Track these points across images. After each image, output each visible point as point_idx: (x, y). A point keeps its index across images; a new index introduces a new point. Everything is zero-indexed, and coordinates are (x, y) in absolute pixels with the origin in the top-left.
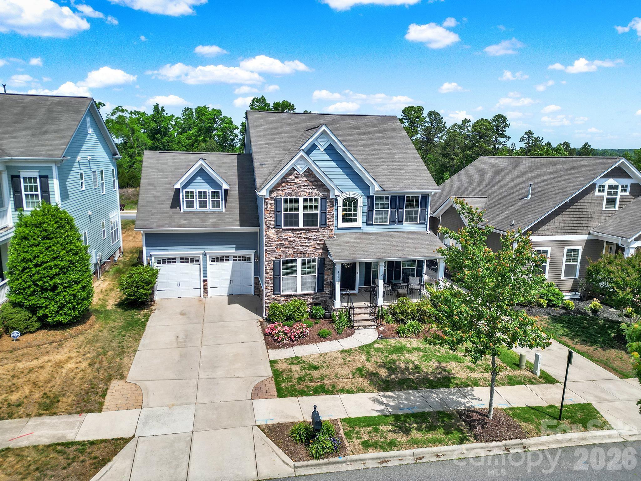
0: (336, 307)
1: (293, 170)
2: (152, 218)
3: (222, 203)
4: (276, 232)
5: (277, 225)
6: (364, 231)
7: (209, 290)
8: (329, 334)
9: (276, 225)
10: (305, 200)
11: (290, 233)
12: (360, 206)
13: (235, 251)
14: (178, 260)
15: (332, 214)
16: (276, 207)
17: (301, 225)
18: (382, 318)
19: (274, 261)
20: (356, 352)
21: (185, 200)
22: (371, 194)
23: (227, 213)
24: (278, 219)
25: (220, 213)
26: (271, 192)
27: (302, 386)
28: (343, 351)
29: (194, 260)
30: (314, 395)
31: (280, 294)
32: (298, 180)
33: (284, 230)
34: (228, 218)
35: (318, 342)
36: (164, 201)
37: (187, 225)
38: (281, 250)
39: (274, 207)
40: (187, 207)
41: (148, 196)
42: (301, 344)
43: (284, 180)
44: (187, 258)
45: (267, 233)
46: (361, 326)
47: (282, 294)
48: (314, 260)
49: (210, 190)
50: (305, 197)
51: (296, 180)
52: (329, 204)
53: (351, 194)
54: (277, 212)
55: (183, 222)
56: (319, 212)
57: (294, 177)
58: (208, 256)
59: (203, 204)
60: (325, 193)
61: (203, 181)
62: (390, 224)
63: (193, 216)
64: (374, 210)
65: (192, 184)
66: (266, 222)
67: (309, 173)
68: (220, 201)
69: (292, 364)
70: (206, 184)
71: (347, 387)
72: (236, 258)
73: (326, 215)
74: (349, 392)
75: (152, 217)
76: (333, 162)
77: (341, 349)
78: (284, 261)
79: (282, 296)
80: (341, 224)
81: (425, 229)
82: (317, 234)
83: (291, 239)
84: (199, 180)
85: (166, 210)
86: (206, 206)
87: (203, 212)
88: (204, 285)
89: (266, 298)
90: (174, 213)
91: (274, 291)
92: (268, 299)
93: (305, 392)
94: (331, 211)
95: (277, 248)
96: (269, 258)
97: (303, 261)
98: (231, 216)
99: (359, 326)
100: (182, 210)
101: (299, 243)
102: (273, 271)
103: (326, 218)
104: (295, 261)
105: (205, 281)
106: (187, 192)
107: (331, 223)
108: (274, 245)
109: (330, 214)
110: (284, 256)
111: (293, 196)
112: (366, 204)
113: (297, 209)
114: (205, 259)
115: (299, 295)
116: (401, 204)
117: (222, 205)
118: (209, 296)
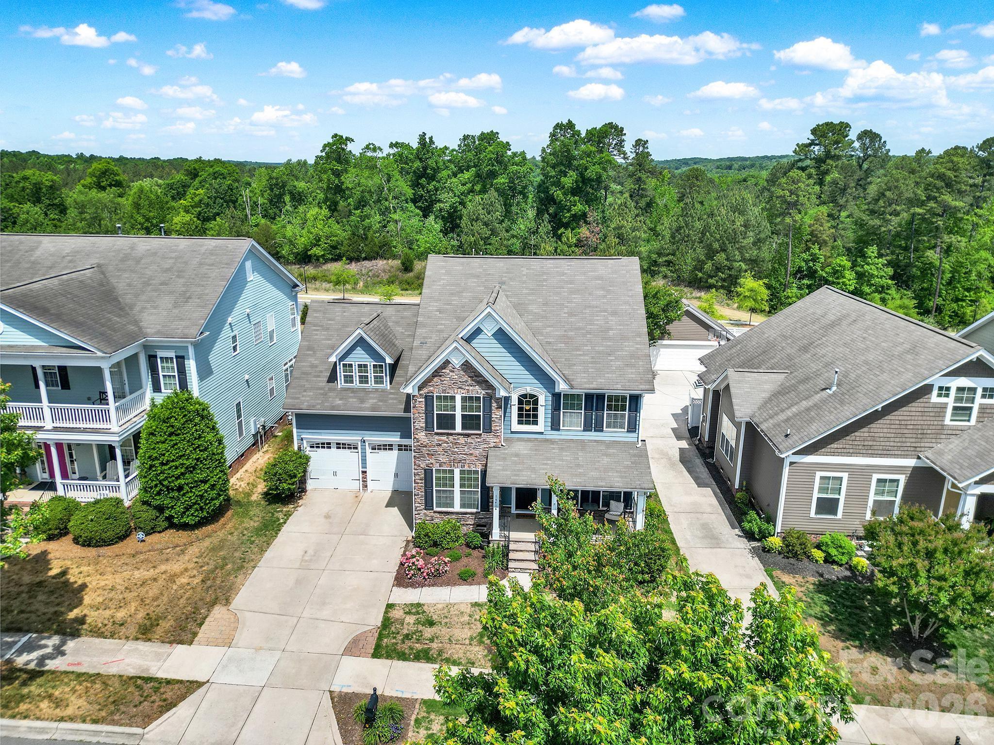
0: (493, 539)
1: (447, 363)
3: (387, 379)
4: (427, 436)
5: (428, 427)
6: (548, 437)
7: (369, 483)
8: (474, 575)
9: (426, 427)
10: (464, 399)
11: (444, 438)
12: (542, 405)
13: (399, 439)
14: (333, 446)
15: (499, 417)
16: (426, 405)
17: (458, 429)
19: (425, 470)
21: (342, 374)
22: (557, 391)
24: (429, 420)
25: (384, 390)
26: (420, 389)
27: (405, 647)
29: (352, 447)
30: (413, 661)
31: (433, 510)
32: (454, 374)
33: (437, 434)
34: (392, 399)
35: (455, 584)
36: (322, 371)
37: (342, 407)
38: (433, 457)
39: (423, 406)
40: (346, 382)
41: (304, 364)
42: (433, 586)
44: (343, 444)
45: (416, 436)
46: (518, 568)
47: (435, 509)
48: (475, 472)
49: (372, 364)
50: (464, 395)
51: (451, 374)
52: (494, 405)
53: (529, 390)
54: (429, 412)
55: (338, 402)
56: (481, 414)
57: (448, 371)
58: (367, 444)
59: (364, 379)
60: (489, 391)
61: (363, 352)
62: (584, 430)
63: (351, 395)
64: (562, 411)
65: (351, 356)
66: (414, 423)
67: (467, 367)
68: (384, 376)
69: (409, 613)
70: (367, 356)
71: (455, 657)
72: (400, 448)
73: (491, 418)
74: (455, 663)
75: (305, 393)
76: (504, 350)
78: (438, 471)
79: (435, 512)
80: (516, 427)
81: (636, 439)
82: (479, 440)
83: (446, 445)
84: (359, 351)
85: (321, 384)
86: (367, 382)
87: (364, 389)
88: (363, 477)
89: (416, 513)
90: (330, 390)
91: (426, 506)
92: (419, 514)
93: (404, 654)
94: (498, 414)
95: (428, 454)
96: (419, 466)
97: (462, 472)
98: (395, 396)
99: (515, 568)
100: (339, 386)
101: (456, 450)
102: (423, 481)
103: (490, 421)
104: (452, 472)
105: (364, 472)
106: (345, 365)
107: (498, 428)
108: (424, 450)
109: (496, 416)
110: (438, 465)
111: (448, 393)
112: (550, 403)
113: (454, 408)
114: (363, 447)
115: (457, 513)
116: (600, 406)
117: (386, 381)
118: (369, 491)
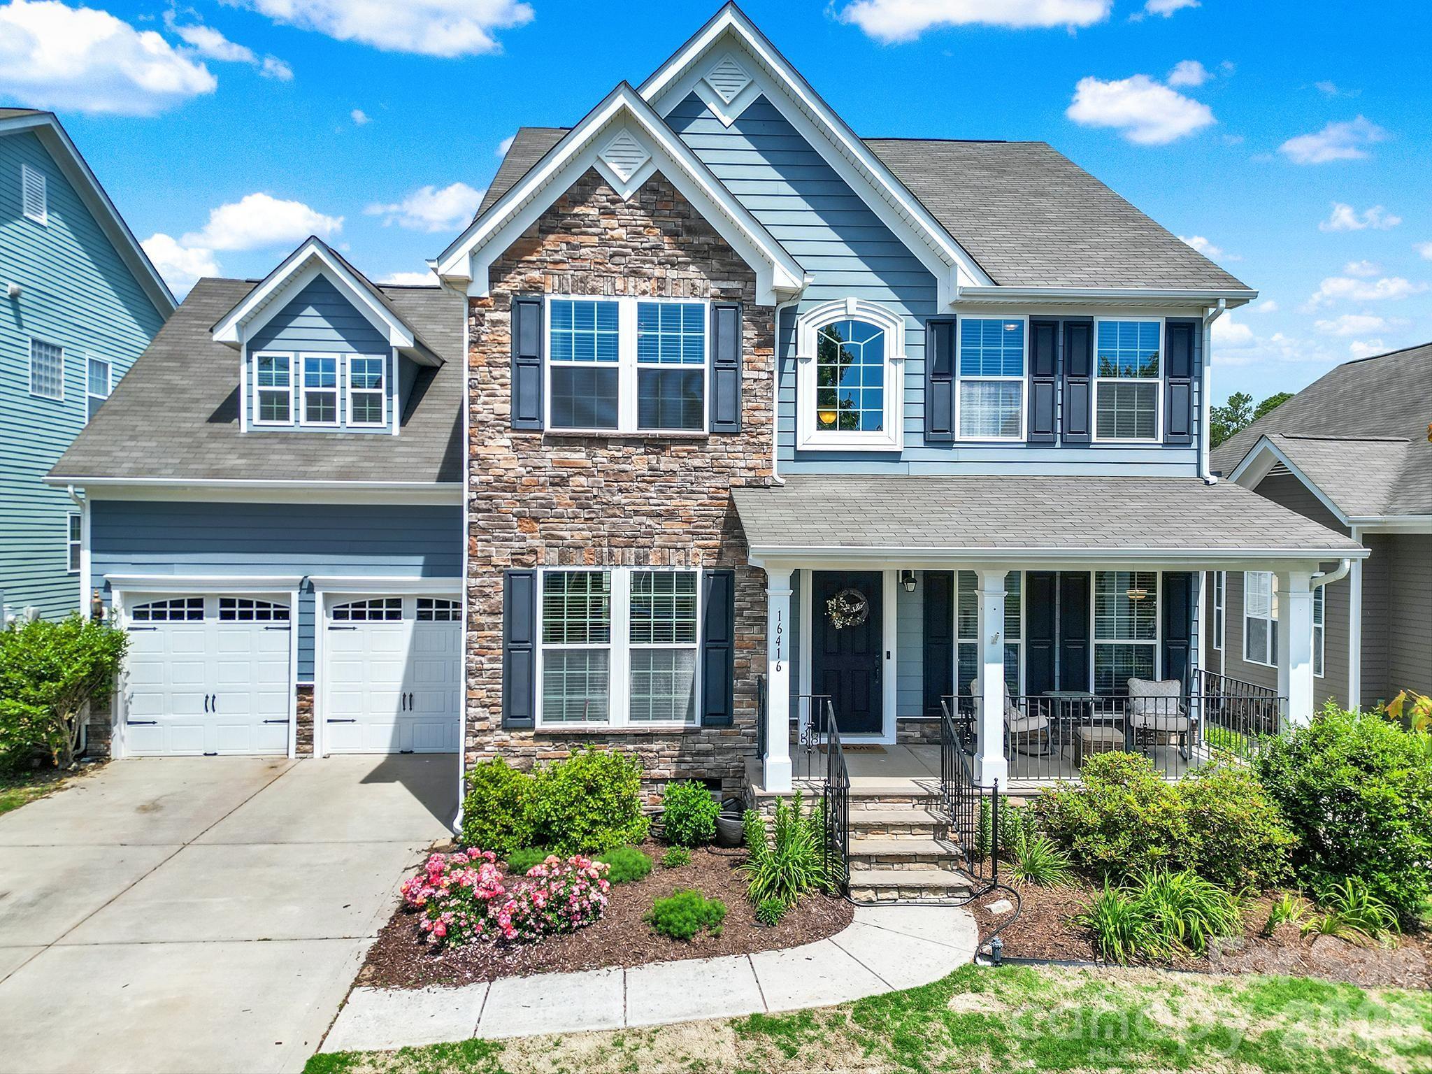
0: (771, 789)
1: (592, 180)
2: (123, 449)
3: (392, 406)
4: (515, 448)
5: (522, 418)
6: (915, 470)
7: (320, 729)
8: (711, 920)
9: (517, 416)
10: (646, 314)
11: (578, 456)
12: (895, 361)
13: (418, 578)
14: (210, 607)
15: (764, 376)
16: (517, 335)
17: (628, 421)
18: (1003, 854)
19: (509, 576)
20: (831, 1037)
21: (256, 388)
22: (943, 308)
23: (405, 439)
24: (528, 389)
25: (382, 438)
26: (496, 274)
28: (756, 1026)
29: (272, 609)
31: (532, 728)
32: (614, 223)
33: (553, 440)
34: (404, 454)
35: (639, 958)
36: (197, 401)
37: (243, 473)
38: (539, 527)
39: (507, 339)
40: (266, 414)
41: (147, 385)
42: (541, 968)
43: (550, 222)
44: (244, 603)
45: (480, 450)
46: (887, 888)
47: (540, 725)
48: (687, 580)
49: (349, 357)
50: (646, 299)
51: (604, 222)
52: (750, 333)
53: (853, 307)
54: (525, 361)
55: (233, 461)
56: (706, 366)
57: (595, 212)
58: (319, 596)
59: (321, 407)
60: (734, 285)
61: (323, 322)
62: (1031, 444)
63: (277, 446)
64: (959, 378)
65: (285, 333)
66: (473, 401)
67: (660, 195)
68: (384, 398)
70: (335, 335)
72: (428, 610)
73: (737, 379)
75: (128, 443)
76: (773, 173)
77: (745, 1012)
78: (554, 581)
79: (540, 736)
80: (813, 438)
81: (1191, 471)
82: (697, 462)
83: (583, 480)
84: (311, 319)
85: (189, 425)
86: (330, 416)
87: (321, 437)
88: (300, 709)
89: (471, 744)
91: (508, 713)
92: (479, 747)
94: (761, 365)
95: (520, 516)
96: (487, 561)
97: (639, 581)
98: (415, 450)
99: (876, 889)
100: (244, 429)
101: (618, 498)
102: (500, 619)
103: (737, 393)
104: (602, 581)
105: (305, 691)
106: (265, 362)
107: (761, 416)
108: (506, 501)
109: (754, 375)
110: (554, 555)
111: (594, 291)
112: (920, 352)
113: (610, 348)
114: (307, 607)
115: (620, 736)
116: (1078, 356)
117: (390, 411)
118: (318, 754)
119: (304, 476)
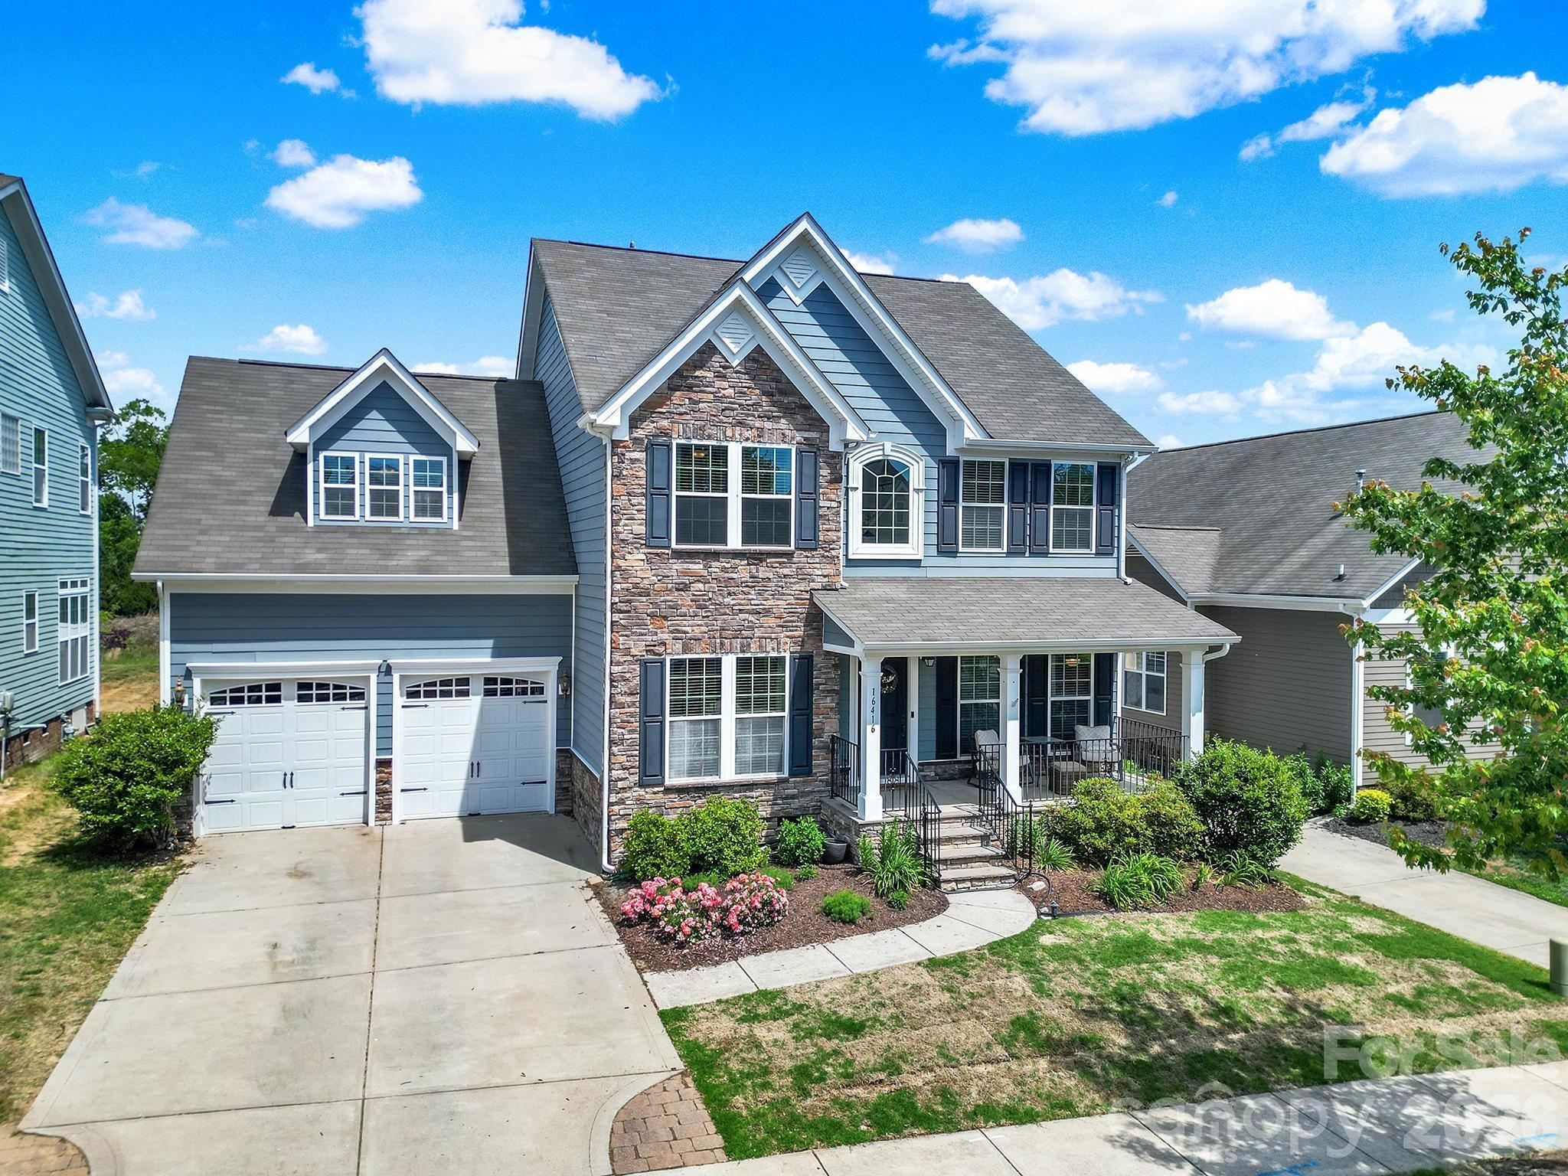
0: (868, 820)
1: (708, 351)
2: (199, 543)
3: (451, 503)
4: (649, 561)
5: (653, 539)
6: (932, 573)
7: (397, 799)
8: (862, 910)
9: (651, 535)
10: (748, 456)
11: (697, 567)
12: (917, 491)
13: (489, 660)
14: (288, 691)
15: (835, 505)
16: (651, 471)
17: (734, 539)
18: (1028, 853)
19: (644, 664)
20: (984, 964)
21: (323, 485)
22: (950, 452)
23: (465, 533)
24: (659, 514)
25: (443, 533)
26: (634, 422)
27: (814, 1104)
28: (933, 964)
29: (348, 691)
30: (881, 1137)
31: (662, 784)
32: (725, 384)
33: (679, 555)
34: (471, 549)
35: (828, 937)
36: (249, 493)
37: (327, 567)
38: (667, 623)
39: (642, 474)
40: (331, 509)
41: (190, 476)
42: (766, 948)
43: (678, 382)
44: (320, 686)
45: (621, 563)
46: (964, 880)
47: (668, 782)
48: (778, 663)
49: (412, 458)
50: (749, 444)
51: (718, 384)
52: (825, 472)
53: (889, 450)
54: (655, 492)
55: (312, 556)
56: (792, 497)
57: (710, 375)
58: (396, 678)
59: (384, 503)
60: (814, 435)
61: (387, 426)
62: (1010, 554)
63: (349, 541)
64: (961, 504)
65: (350, 435)
66: (615, 523)
67: (759, 363)
68: (445, 496)
69: (752, 1018)
70: (398, 437)
71: (1002, 1098)
72: (495, 686)
73: (816, 507)
74: (1017, 1116)
75: (201, 538)
76: (831, 344)
77: (924, 956)
78: (677, 665)
79: (668, 791)
80: (860, 549)
81: (1113, 574)
82: (786, 571)
83: (701, 586)
84: (375, 423)
85: (252, 518)
86: (394, 511)
87: (386, 531)
88: (378, 781)
89: (613, 799)
90: (283, 530)
91: (644, 772)
92: (622, 802)
93: (836, 1126)
94: (833, 497)
95: (652, 616)
96: (627, 651)
97: (743, 665)
98: (479, 544)
99: (957, 881)
100: (311, 522)
101: (728, 600)
102: (637, 698)
103: (816, 517)
104: (715, 665)
105: (384, 764)
106: (331, 462)
107: (832, 535)
108: (642, 604)
109: (828, 503)
110: (679, 646)
111: (709, 437)
112: (934, 484)
113: (721, 483)
114: (385, 689)
115: (729, 787)
116: (1041, 492)
117: (450, 508)
118: (396, 820)
119: (386, 570)
